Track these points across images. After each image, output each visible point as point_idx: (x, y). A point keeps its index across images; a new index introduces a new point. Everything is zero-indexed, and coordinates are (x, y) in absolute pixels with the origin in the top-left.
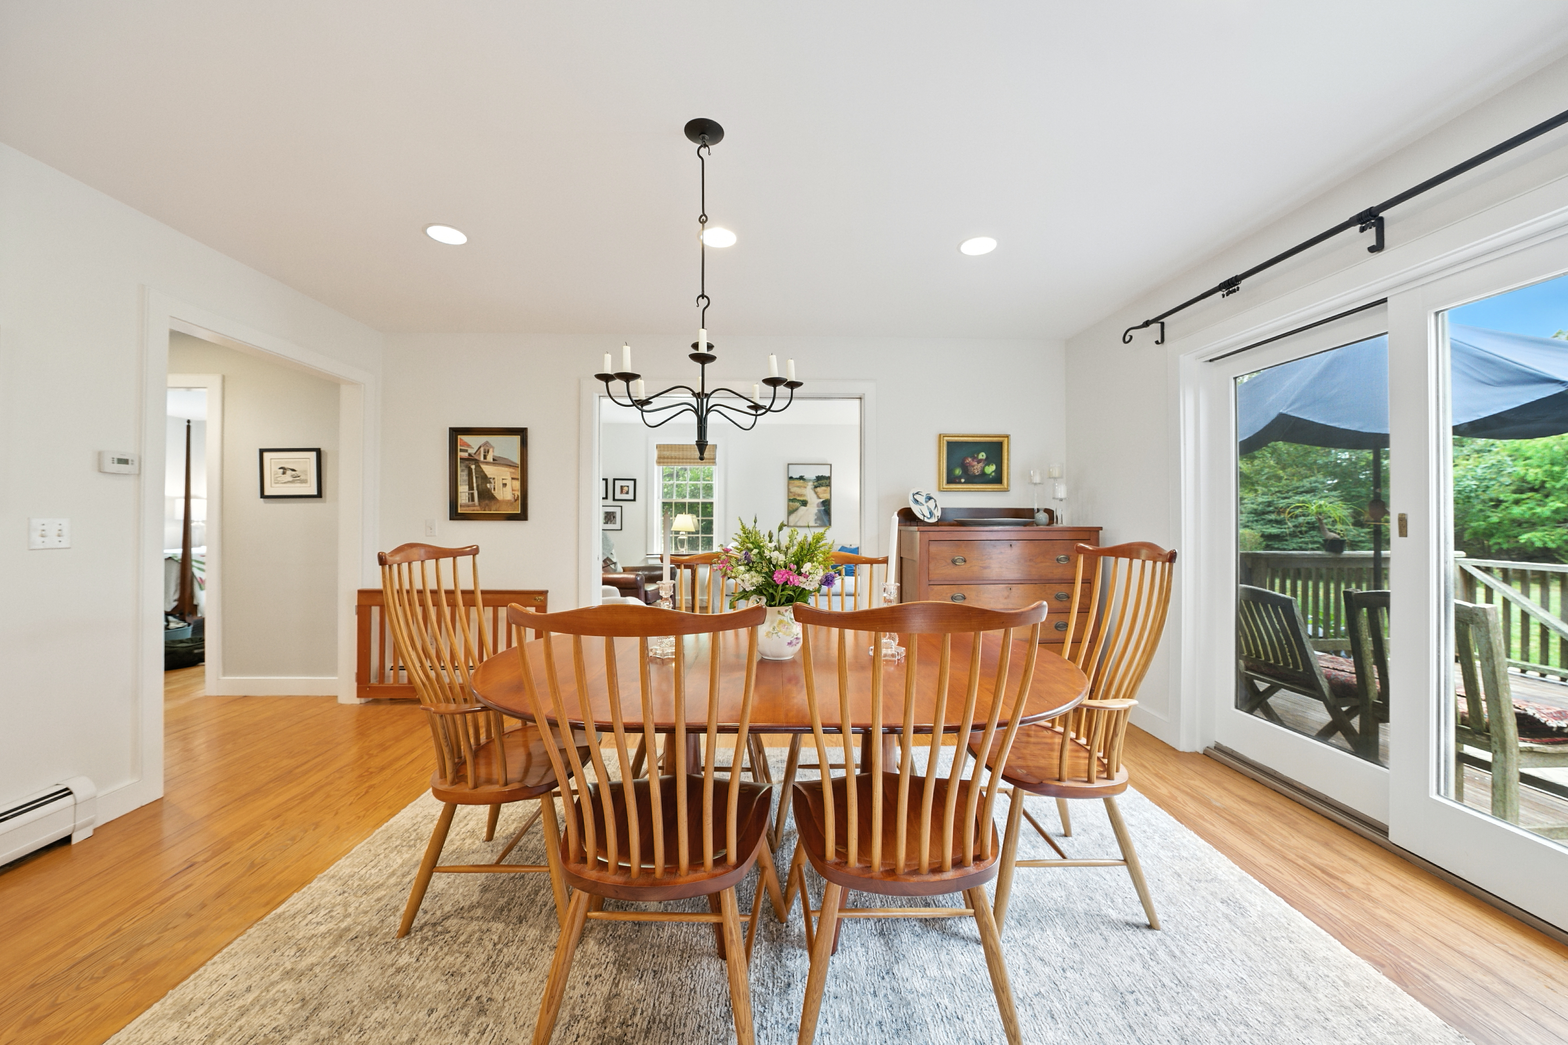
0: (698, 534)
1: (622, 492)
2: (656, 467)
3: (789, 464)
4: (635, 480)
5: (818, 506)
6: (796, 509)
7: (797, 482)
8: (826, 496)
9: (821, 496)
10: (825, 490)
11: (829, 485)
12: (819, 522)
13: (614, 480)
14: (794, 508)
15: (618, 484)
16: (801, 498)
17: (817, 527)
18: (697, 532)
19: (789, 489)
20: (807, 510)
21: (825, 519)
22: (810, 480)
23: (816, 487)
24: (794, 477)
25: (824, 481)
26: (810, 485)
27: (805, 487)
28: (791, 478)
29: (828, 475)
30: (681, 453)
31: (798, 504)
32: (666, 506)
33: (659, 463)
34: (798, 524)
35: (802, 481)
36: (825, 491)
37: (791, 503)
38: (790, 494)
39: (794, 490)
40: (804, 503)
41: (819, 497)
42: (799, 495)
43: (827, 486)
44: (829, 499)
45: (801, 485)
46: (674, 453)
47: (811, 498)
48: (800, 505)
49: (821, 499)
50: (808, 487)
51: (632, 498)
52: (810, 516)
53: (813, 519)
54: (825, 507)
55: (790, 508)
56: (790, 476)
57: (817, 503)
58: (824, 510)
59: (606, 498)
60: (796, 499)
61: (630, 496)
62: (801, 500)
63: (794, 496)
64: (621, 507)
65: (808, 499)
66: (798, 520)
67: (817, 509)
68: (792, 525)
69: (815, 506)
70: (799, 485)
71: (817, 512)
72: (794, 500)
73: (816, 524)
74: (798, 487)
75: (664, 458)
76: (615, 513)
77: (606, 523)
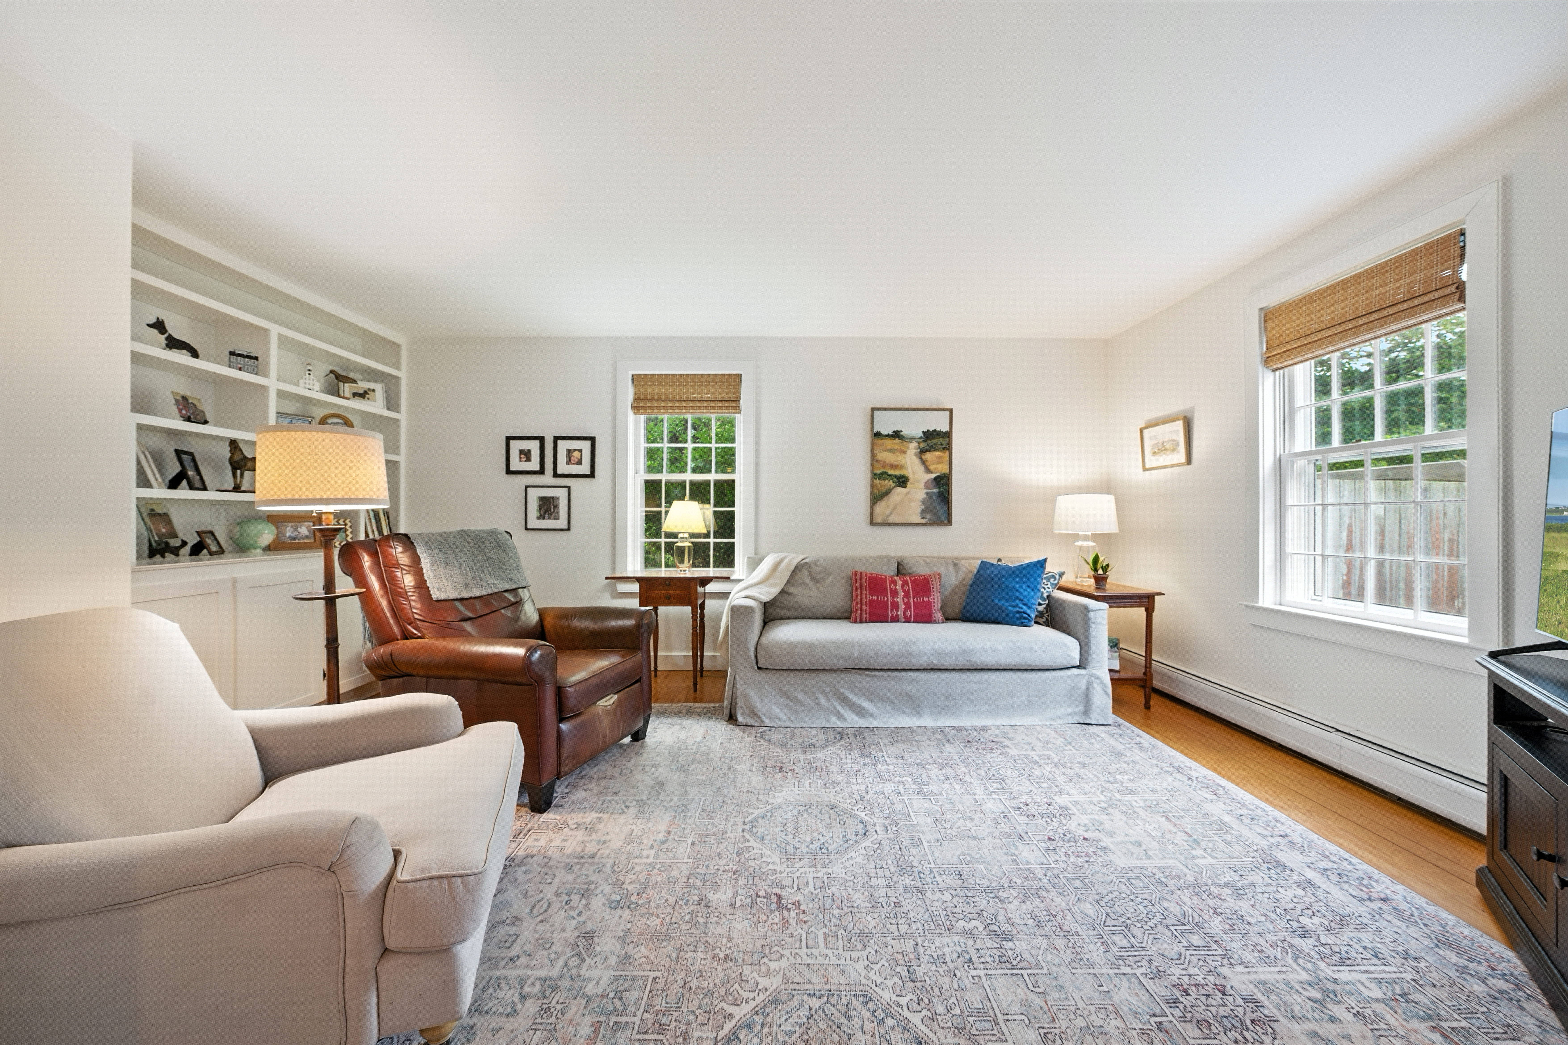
0: (709, 537)
1: (569, 461)
2: (631, 416)
3: (873, 409)
4: (592, 440)
5: (927, 487)
6: (888, 492)
7: (888, 443)
8: (943, 468)
9: (932, 467)
10: (940, 457)
11: (948, 448)
12: (928, 516)
13: (556, 439)
14: (883, 490)
15: (563, 446)
16: (897, 473)
17: (927, 525)
18: (707, 536)
19: (873, 455)
20: (908, 493)
21: (941, 509)
22: (912, 439)
23: (923, 451)
24: (883, 432)
25: (938, 441)
26: (912, 448)
27: (904, 452)
28: (878, 435)
29: (945, 428)
30: (677, 389)
31: (890, 483)
32: (652, 489)
33: (637, 408)
34: (891, 520)
35: (897, 441)
36: (939, 460)
37: (877, 481)
38: (876, 465)
39: (884, 456)
40: (902, 481)
41: (928, 471)
42: (894, 467)
43: (944, 449)
44: (947, 471)
45: (896, 447)
46: (663, 390)
47: (913, 472)
48: (893, 485)
49: (932, 473)
50: (909, 451)
51: (587, 471)
52: (912, 504)
53: (919, 510)
54: (939, 488)
55: (875, 491)
56: (875, 431)
57: (925, 480)
58: (939, 493)
59: (542, 471)
60: (886, 473)
61: (585, 469)
62: (895, 476)
63: (884, 467)
64: (569, 488)
65: (908, 473)
66: (891, 513)
67: (926, 491)
68: (879, 521)
69: (922, 486)
70: (892, 447)
71: (925, 496)
72: (882, 476)
73: (924, 521)
74: (890, 450)
75: (646, 400)
76: (558, 498)
77: (541, 517)
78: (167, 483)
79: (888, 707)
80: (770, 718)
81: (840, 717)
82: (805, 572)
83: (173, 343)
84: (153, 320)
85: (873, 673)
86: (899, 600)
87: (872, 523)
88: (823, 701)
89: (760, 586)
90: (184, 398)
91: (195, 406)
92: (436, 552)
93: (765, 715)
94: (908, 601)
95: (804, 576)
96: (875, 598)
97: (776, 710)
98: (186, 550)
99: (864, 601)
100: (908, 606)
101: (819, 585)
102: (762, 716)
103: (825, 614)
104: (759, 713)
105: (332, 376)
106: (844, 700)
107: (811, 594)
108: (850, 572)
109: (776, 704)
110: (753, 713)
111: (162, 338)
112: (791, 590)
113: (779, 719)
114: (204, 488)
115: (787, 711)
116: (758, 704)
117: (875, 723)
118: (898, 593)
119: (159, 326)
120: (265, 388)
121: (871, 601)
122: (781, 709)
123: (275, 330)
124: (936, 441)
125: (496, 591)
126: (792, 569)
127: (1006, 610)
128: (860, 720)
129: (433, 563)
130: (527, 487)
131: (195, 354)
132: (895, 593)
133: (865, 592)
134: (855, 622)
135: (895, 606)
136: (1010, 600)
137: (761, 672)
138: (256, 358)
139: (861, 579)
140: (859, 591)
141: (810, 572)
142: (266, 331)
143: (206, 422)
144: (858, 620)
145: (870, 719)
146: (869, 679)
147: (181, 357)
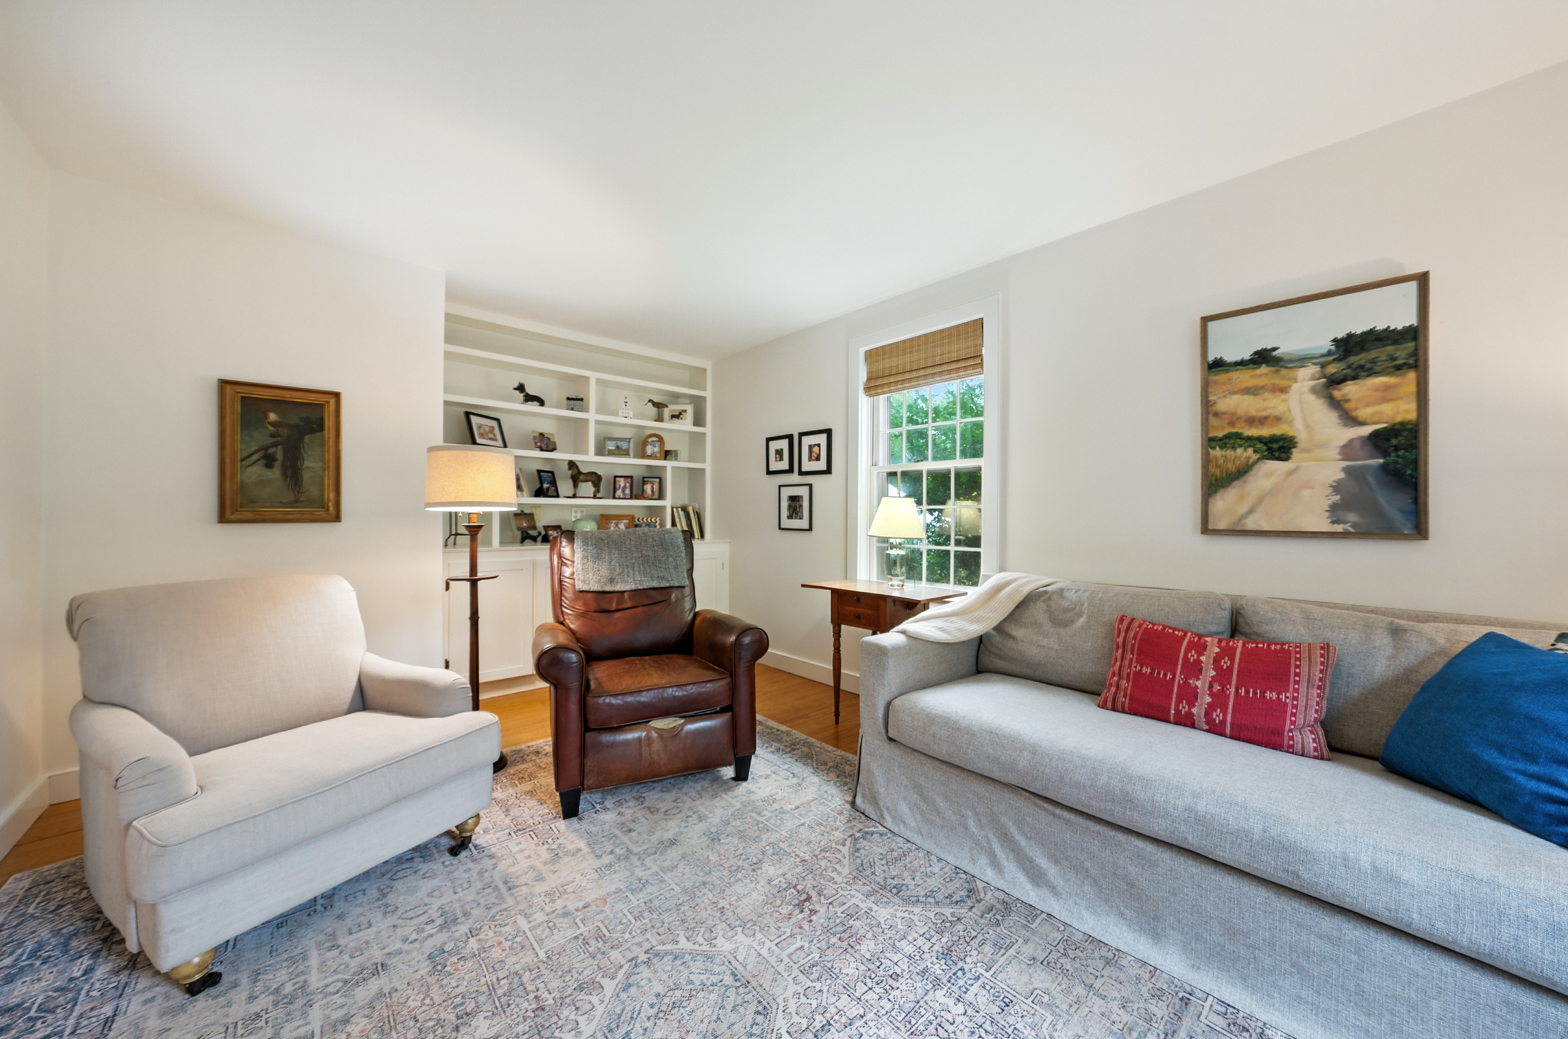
1: (810, 457)
2: (863, 398)
3: (1206, 318)
4: (828, 432)
5: (1347, 455)
6: (1242, 472)
7: (1244, 376)
8: (1405, 411)
9: (1363, 413)
10: (1389, 388)
12: (1352, 517)
13: (801, 435)
14: (1232, 468)
16: (1265, 432)
17: (1344, 535)
19: (1207, 403)
20: (1292, 472)
21: (1393, 502)
22: (1302, 360)
23: (1335, 381)
25: (1383, 351)
26: (1306, 378)
27: (1283, 390)
28: (1217, 365)
30: (908, 358)
31: (1248, 454)
33: (870, 388)
34: (1250, 524)
35: (1264, 369)
36: (1387, 394)
37: (1217, 453)
38: (1213, 421)
39: (1234, 402)
40: (1279, 447)
41: (1350, 419)
42: (1259, 420)
43: (1398, 368)
44: (1412, 416)
45: (1262, 381)
46: (894, 362)
47: (1308, 427)
48: (1256, 457)
49: (1362, 424)
50: (1295, 386)
51: (824, 468)
52: (1307, 493)
53: (1326, 504)
54: (1385, 454)
55: (1213, 470)
56: (1211, 358)
57: (1343, 441)
58: (1384, 467)
59: (791, 470)
60: (1238, 436)
61: (822, 465)
62: (1260, 439)
63: (1232, 424)
64: (810, 486)
65: (1297, 429)
66: (1251, 512)
67: (1345, 464)
68: (1222, 526)
69: (1334, 453)
70: (1251, 383)
71: (1342, 475)
72: (1231, 440)
73: (1339, 528)
74: (1248, 391)
75: (877, 378)
76: (802, 497)
77: (790, 517)
78: (533, 493)
79: (1087, 888)
80: (893, 818)
81: (995, 863)
82: (1041, 605)
83: (529, 398)
84: (516, 385)
85: (1058, 811)
86: (1201, 684)
87: (1206, 529)
88: (972, 823)
89: (953, 619)
90: (542, 435)
91: (549, 439)
92: (590, 548)
93: (888, 808)
94: (1223, 690)
95: (1038, 612)
96: (1147, 670)
97: (904, 809)
98: (540, 539)
99: (1126, 671)
100: (1219, 700)
101: (1061, 630)
102: (884, 810)
103: (1066, 680)
104: (881, 803)
105: (650, 404)
106: (1006, 838)
107: (1045, 642)
108: (1116, 616)
109: (905, 798)
110: (874, 801)
111: (521, 396)
112: (1015, 631)
113: (904, 823)
114: (557, 496)
115: (918, 816)
116: (882, 790)
117: (1054, 907)
118: (1200, 671)
119: (521, 388)
120: (586, 421)
121: (1138, 674)
122: (910, 809)
123: (593, 376)
124: (1374, 354)
125: (640, 587)
126: (1019, 598)
127: (1506, 779)
128: (1029, 887)
129: (584, 557)
130: (780, 486)
131: (542, 403)
132: (1194, 669)
133: (1129, 656)
134: (1103, 706)
135: (1191, 696)
136: (1531, 757)
137: (893, 745)
138: (582, 400)
139: (1127, 631)
140: (1120, 651)
141: (1049, 606)
142: (587, 379)
143: (554, 449)
144: (1109, 704)
145: (1046, 893)
146: (1050, 818)
147: (533, 407)
